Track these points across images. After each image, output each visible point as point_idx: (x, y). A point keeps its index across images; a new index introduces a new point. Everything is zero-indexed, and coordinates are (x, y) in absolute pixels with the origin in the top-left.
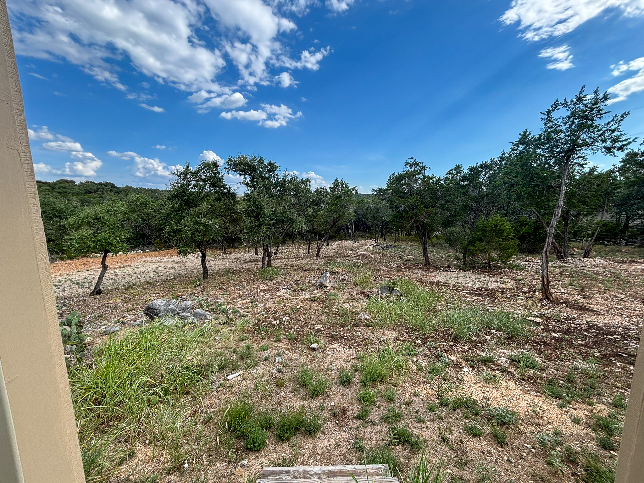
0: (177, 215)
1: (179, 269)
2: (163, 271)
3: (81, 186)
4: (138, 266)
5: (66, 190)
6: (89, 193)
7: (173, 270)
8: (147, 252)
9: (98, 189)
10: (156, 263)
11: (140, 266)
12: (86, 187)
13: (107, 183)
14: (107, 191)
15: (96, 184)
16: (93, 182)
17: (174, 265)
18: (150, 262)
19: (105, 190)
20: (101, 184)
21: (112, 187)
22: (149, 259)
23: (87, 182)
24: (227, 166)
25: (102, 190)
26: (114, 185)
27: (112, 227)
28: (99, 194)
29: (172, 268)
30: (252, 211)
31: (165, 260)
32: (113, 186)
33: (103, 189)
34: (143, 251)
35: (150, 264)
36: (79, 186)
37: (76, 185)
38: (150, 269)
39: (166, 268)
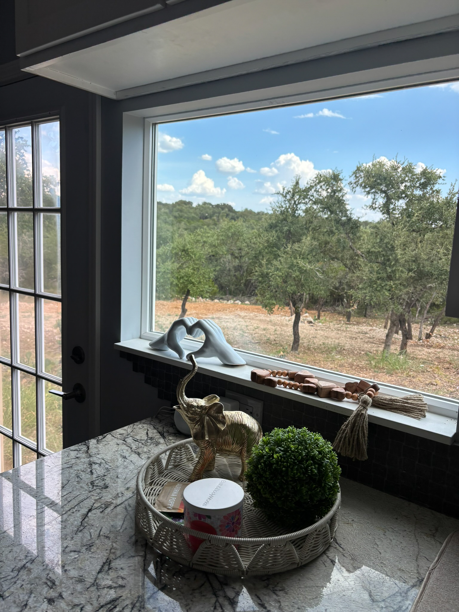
0: (271, 253)
1: (272, 333)
2: (251, 332)
3: (197, 208)
4: (227, 320)
5: (183, 213)
6: (203, 219)
7: (264, 332)
8: (246, 304)
9: (214, 213)
10: (249, 320)
11: (230, 320)
12: (202, 211)
13: (224, 204)
14: (222, 216)
15: (213, 206)
16: (210, 204)
17: (270, 327)
18: (243, 318)
19: (221, 214)
20: (218, 206)
21: (229, 210)
22: (243, 314)
23: (205, 203)
24: (353, 180)
25: (217, 215)
26: (232, 208)
27: (197, 262)
28: (214, 220)
29: (264, 330)
30: (377, 255)
31: (261, 318)
32: (230, 208)
33: (219, 213)
34: (243, 302)
35: (242, 320)
36: (196, 208)
37: (193, 208)
38: (239, 326)
39: (258, 328)
